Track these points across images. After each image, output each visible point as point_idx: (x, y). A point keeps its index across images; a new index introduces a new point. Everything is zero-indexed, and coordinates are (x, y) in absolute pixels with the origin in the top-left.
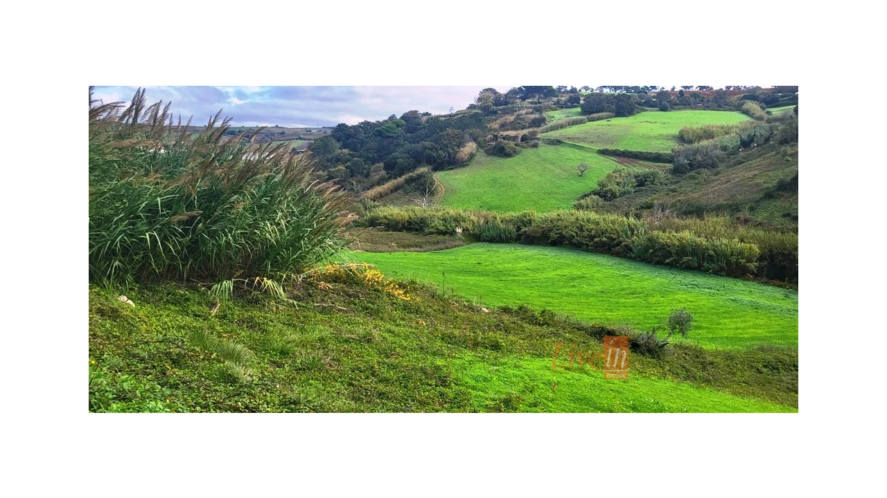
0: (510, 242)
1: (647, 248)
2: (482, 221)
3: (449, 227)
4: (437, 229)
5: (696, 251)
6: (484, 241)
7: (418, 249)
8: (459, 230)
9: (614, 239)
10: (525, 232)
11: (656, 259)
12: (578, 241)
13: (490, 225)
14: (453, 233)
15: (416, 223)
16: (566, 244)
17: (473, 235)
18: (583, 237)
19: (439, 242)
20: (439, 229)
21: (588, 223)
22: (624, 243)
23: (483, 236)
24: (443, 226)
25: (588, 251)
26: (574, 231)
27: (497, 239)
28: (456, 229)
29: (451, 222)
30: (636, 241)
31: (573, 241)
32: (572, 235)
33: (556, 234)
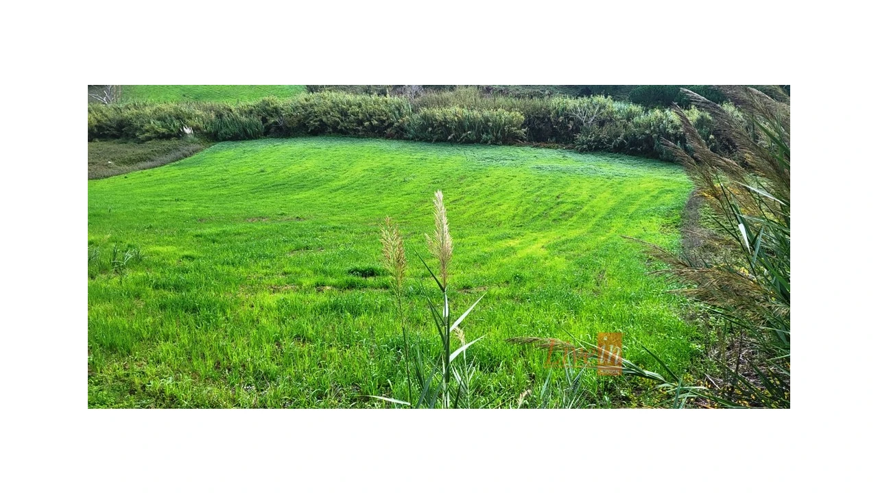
0: (259, 138)
1: (423, 128)
2: (213, 116)
3: (172, 128)
4: (156, 132)
6: (224, 140)
7: (149, 163)
8: (188, 131)
9: (384, 121)
10: (276, 123)
11: (436, 137)
12: (345, 128)
13: (226, 118)
14: (180, 135)
15: (111, 127)
16: (330, 133)
17: (206, 134)
18: (350, 122)
19: (170, 150)
20: (158, 132)
21: (350, 106)
22: (396, 124)
23: (222, 134)
24: (163, 127)
25: (359, 137)
26: (336, 116)
27: (242, 135)
28: (183, 129)
29: (172, 121)
30: (408, 120)
31: (339, 127)
32: (335, 121)
33: (315, 121)
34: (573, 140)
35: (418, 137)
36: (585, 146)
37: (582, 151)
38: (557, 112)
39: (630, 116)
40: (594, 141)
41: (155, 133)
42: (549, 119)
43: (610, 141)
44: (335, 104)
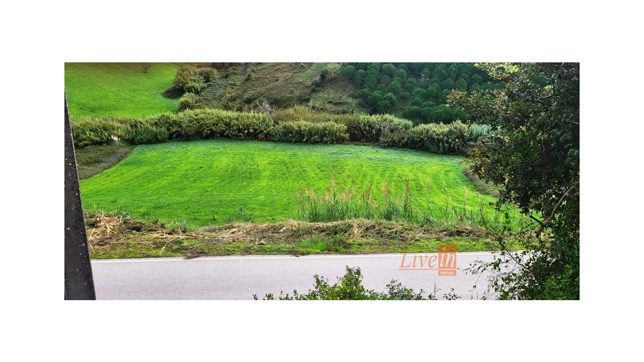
0: (166, 142)
1: (285, 134)
2: (129, 127)
3: (103, 137)
4: (92, 140)
5: (311, 133)
6: (140, 143)
8: (116, 139)
9: (257, 130)
10: (177, 131)
11: (294, 140)
12: (230, 134)
13: (139, 128)
14: (109, 142)
16: (219, 137)
17: (127, 140)
18: (233, 130)
20: (93, 140)
21: (231, 120)
22: (265, 132)
23: (138, 140)
24: (96, 136)
25: (240, 140)
26: (222, 126)
27: (154, 140)
28: (111, 137)
29: (102, 132)
30: (273, 129)
31: (225, 134)
32: (222, 130)
33: (208, 130)
34: (377, 141)
35: (282, 140)
36: (386, 144)
37: (384, 147)
38: (364, 124)
39: (406, 127)
40: (391, 141)
41: (90, 141)
42: (360, 128)
43: (400, 141)
44: (221, 119)
